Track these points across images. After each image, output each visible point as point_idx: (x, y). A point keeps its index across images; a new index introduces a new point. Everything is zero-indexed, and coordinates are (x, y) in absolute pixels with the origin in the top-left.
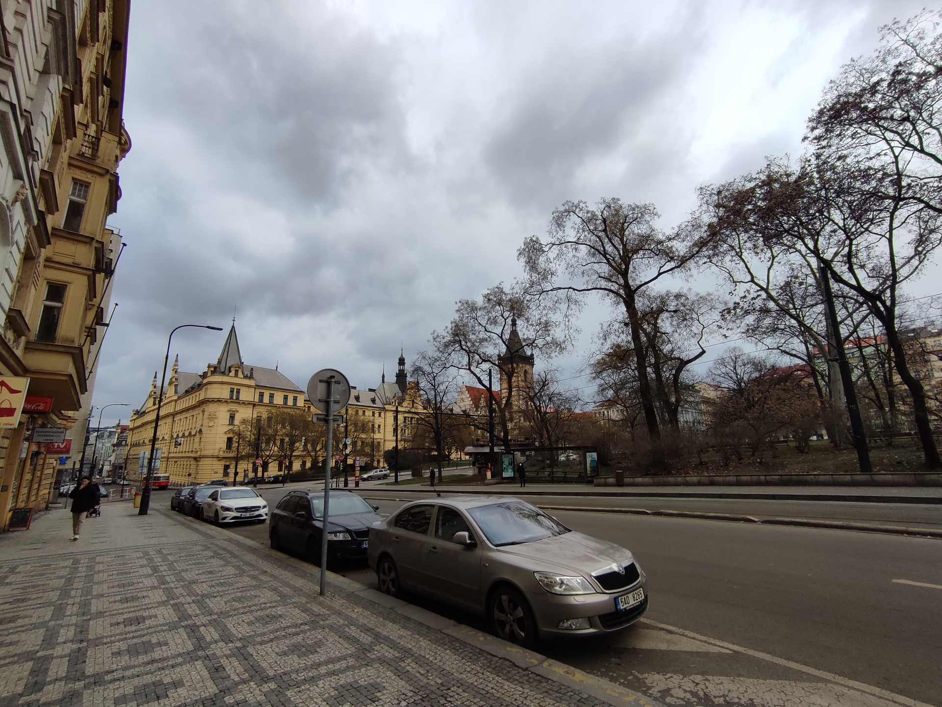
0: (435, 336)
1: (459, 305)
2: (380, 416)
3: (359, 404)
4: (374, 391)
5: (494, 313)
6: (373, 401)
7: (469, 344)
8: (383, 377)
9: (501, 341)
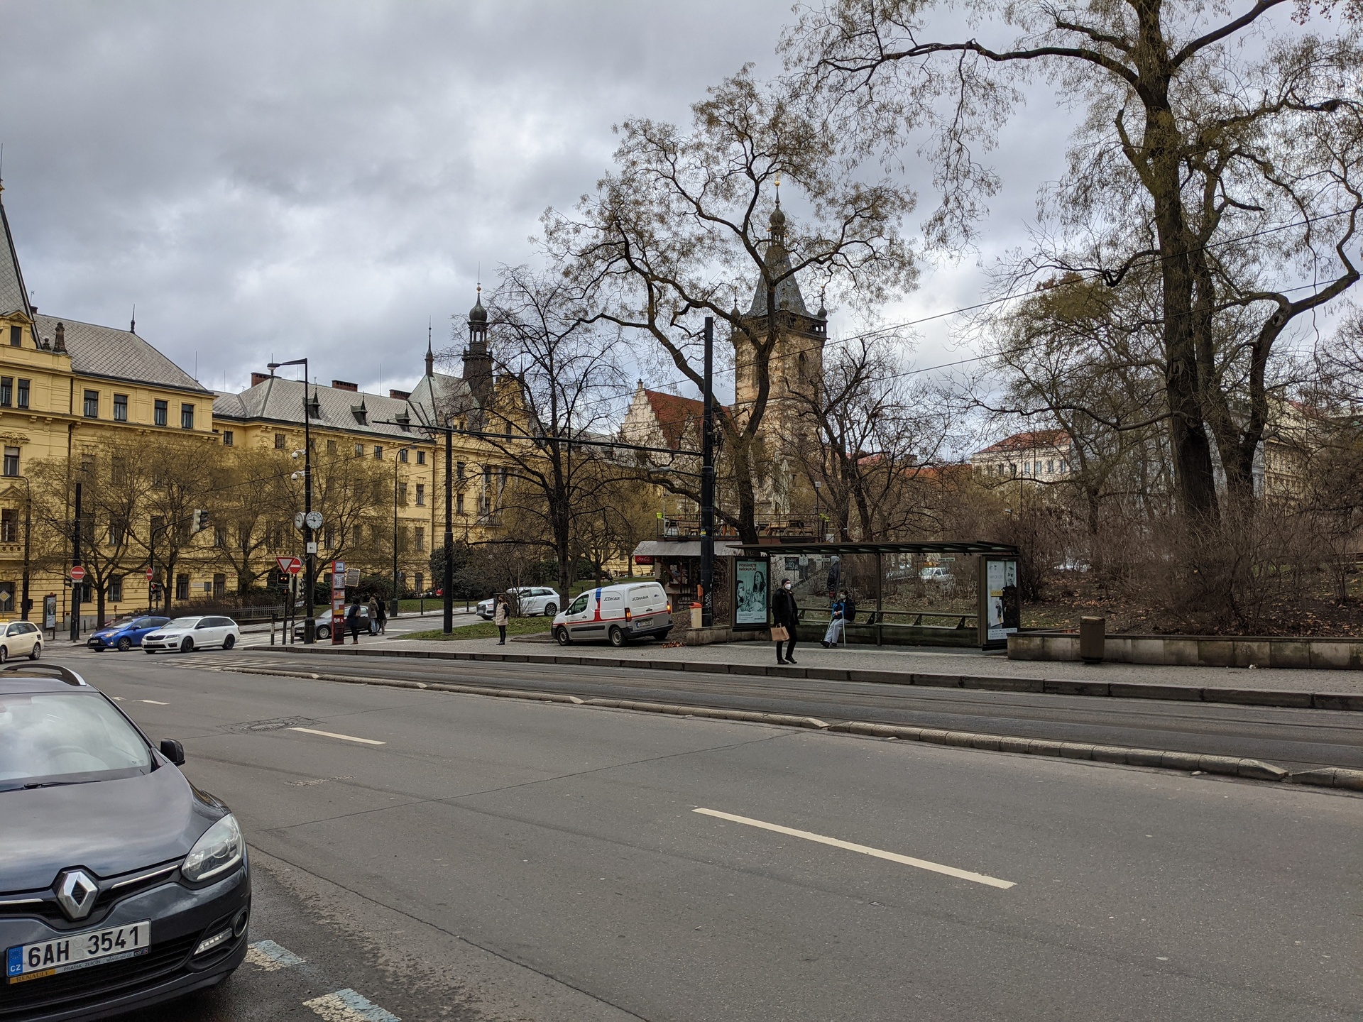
0: (552, 225)
1: (624, 134)
2: (421, 461)
3: (363, 428)
4: (405, 395)
5: (724, 164)
6: (403, 422)
7: (651, 254)
8: (429, 361)
9: (741, 248)
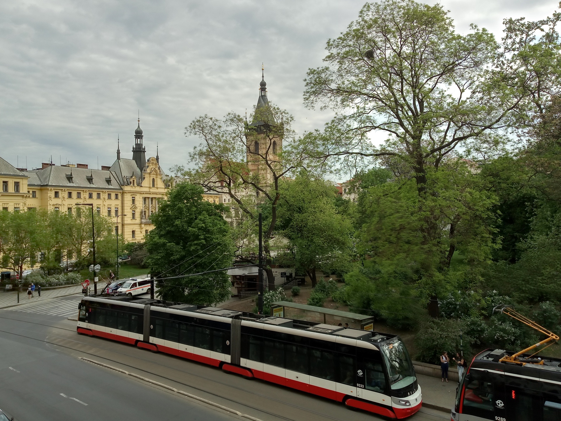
2: (117, 198)
3: (92, 186)
4: (108, 168)
6: (108, 181)
8: (118, 153)
